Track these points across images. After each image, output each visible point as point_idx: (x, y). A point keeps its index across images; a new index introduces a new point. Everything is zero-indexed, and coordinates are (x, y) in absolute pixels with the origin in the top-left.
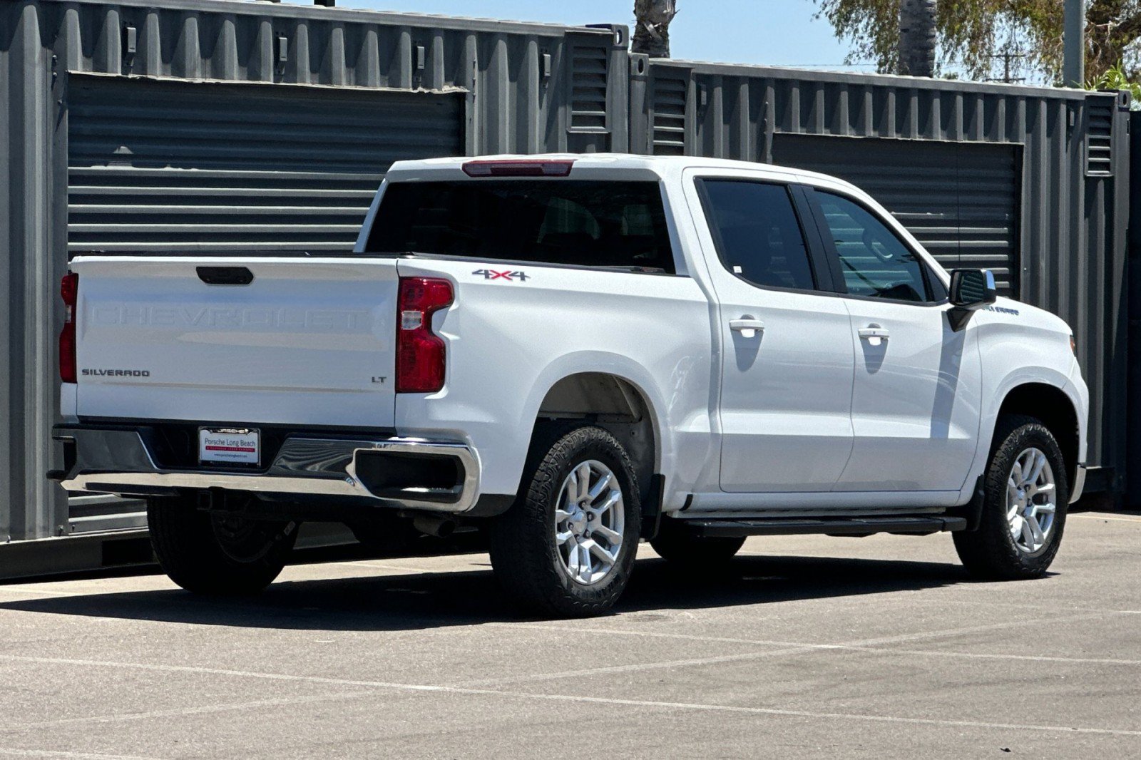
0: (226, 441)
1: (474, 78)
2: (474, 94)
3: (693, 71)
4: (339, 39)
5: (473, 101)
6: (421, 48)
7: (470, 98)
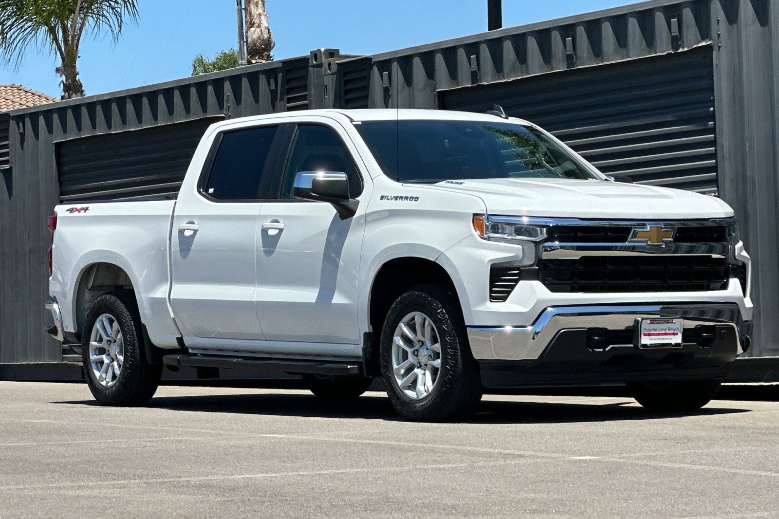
1: (719, 32)
2: (720, 44)
3: (375, 60)
4: (607, 30)
5: (719, 51)
6: (674, 21)
7: (716, 49)
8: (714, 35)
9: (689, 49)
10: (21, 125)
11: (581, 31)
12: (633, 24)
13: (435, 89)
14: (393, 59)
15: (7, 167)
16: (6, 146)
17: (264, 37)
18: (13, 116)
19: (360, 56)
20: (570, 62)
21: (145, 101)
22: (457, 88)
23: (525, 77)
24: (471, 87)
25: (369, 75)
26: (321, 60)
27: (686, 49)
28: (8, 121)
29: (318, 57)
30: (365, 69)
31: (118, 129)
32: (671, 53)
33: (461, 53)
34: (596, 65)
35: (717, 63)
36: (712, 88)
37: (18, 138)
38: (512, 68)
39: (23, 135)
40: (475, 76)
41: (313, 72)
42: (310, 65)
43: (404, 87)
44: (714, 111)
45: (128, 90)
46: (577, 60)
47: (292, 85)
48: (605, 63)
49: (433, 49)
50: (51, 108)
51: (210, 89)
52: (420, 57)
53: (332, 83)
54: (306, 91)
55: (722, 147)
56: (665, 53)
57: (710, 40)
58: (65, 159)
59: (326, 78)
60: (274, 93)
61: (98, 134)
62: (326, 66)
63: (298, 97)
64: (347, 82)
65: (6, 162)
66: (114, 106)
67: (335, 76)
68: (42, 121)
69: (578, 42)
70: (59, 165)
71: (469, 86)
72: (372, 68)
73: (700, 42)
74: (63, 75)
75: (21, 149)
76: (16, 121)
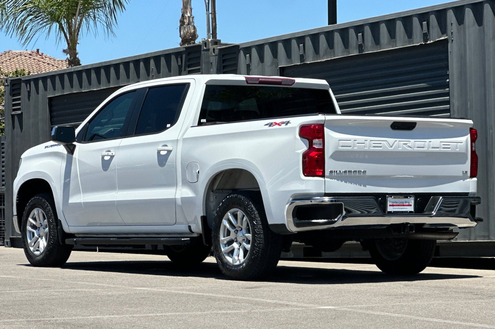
0: (398, 202)
1: (452, 31)
2: (452, 39)
3: (241, 47)
4: (383, 29)
5: (452, 43)
6: (425, 23)
7: (450, 41)
8: (449, 33)
9: (434, 41)
10: (28, 85)
11: (367, 29)
12: (399, 25)
13: (278, 66)
14: (253, 46)
15: (19, 112)
16: (19, 99)
17: (191, 32)
18: (23, 80)
19: (233, 44)
20: (360, 49)
21: (102, 71)
22: (292, 65)
23: (332, 59)
24: (300, 65)
25: (238, 57)
26: (209, 46)
27: (432, 42)
28: (20, 84)
29: (207, 45)
30: (235, 53)
31: (86, 89)
32: (422, 44)
33: (294, 42)
34: (376, 51)
35: (451, 50)
36: (448, 67)
37: (27, 94)
38: (325, 53)
39: (29, 92)
40: (302, 58)
41: (204, 54)
42: (202, 49)
43: (259, 64)
44: (449, 82)
45: (92, 65)
46: (365, 48)
47: (191, 62)
48: (382, 50)
49: (276, 40)
50: (46, 75)
51: (142, 64)
52: (269, 46)
53: (216, 61)
54: (199, 66)
55: (454, 105)
56: (419, 44)
57: (447, 36)
58: (54, 108)
59: (212, 57)
60: (180, 67)
61: (74, 92)
62: (211, 50)
63: (194, 70)
64: (224, 61)
65: (19, 109)
66: (84, 74)
67: (217, 57)
68: (41, 83)
69: (365, 37)
70: (51, 111)
71: (299, 64)
72: (239, 52)
73: (441, 37)
74: (68, 54)
75: (28, 100)
76: (25, 83)
